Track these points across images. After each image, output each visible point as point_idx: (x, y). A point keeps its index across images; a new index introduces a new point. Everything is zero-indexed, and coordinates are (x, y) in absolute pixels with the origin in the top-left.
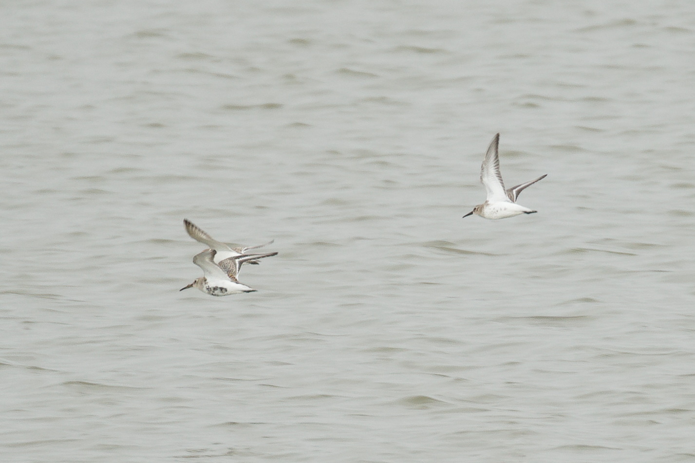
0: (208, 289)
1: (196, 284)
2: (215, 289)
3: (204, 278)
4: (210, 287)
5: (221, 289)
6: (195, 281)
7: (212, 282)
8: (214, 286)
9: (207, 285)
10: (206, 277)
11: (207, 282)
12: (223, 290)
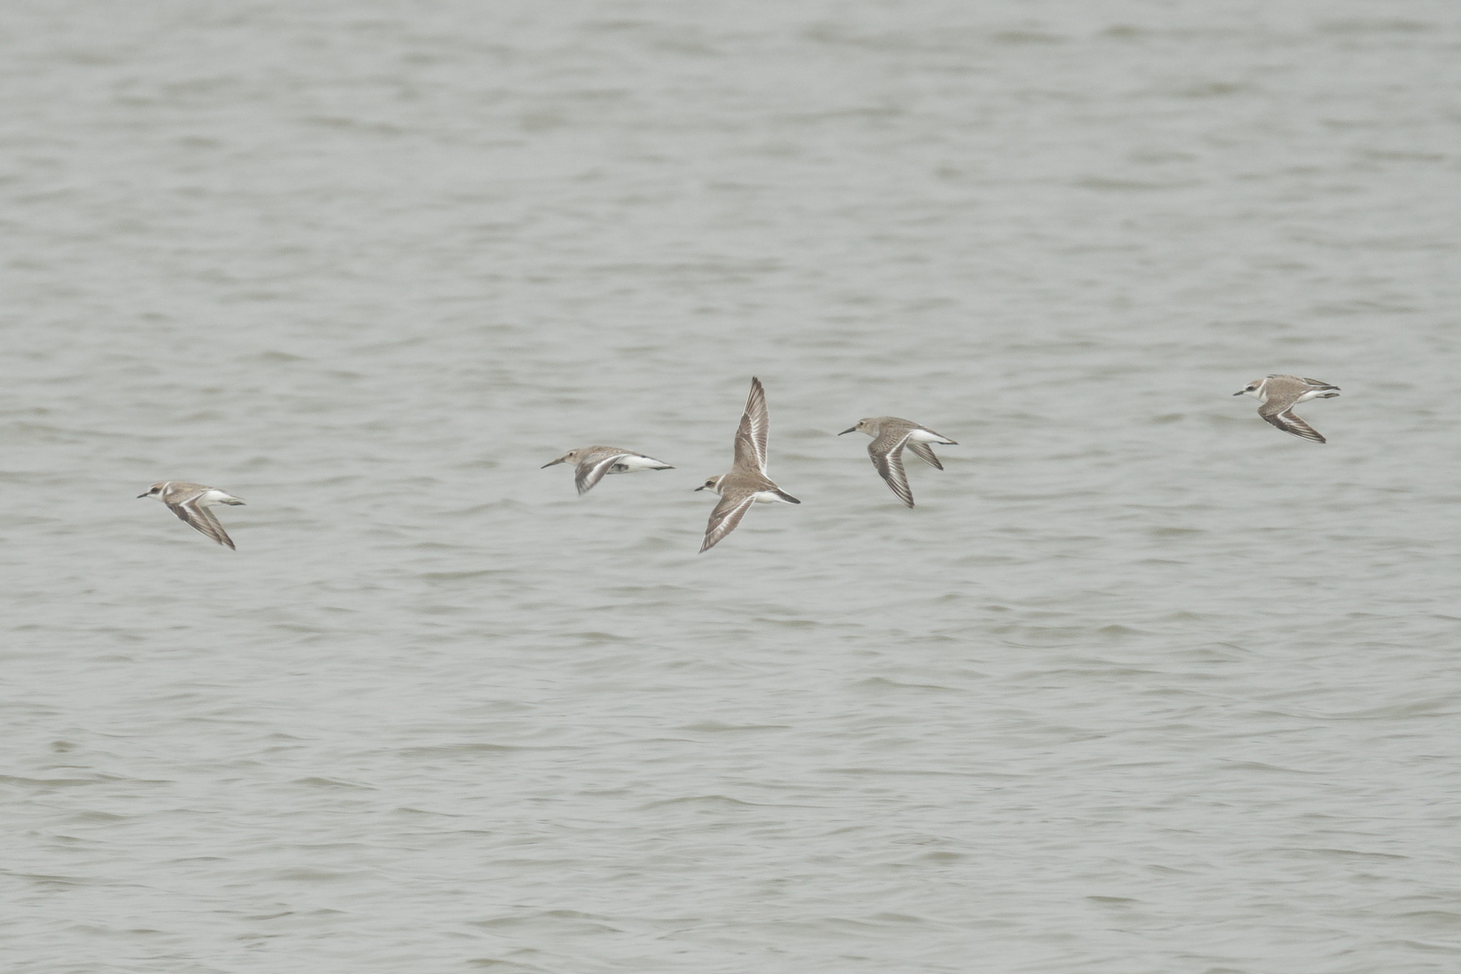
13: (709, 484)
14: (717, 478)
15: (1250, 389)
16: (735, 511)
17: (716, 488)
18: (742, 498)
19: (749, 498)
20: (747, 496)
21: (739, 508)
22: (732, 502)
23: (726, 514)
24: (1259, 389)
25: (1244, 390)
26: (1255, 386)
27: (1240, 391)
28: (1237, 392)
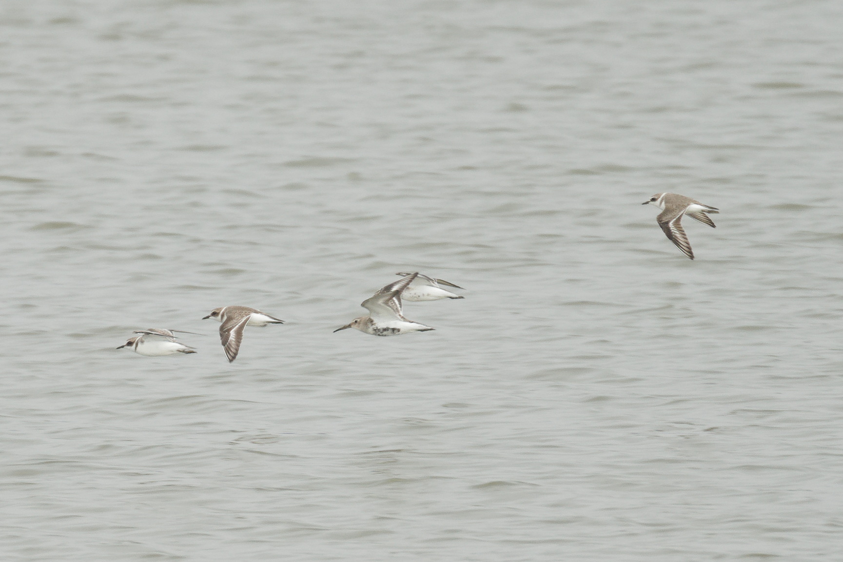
0: (375, 330)
1: (357, 324)
2: (385, 330)
3: (370, 319)
4: (379, 328)
5: (393, 330)
6: (356, 322)
7: (381, 324)
8: (385, 327)
9: (374, 326)
10: (372, 318)
11: (374, 323)
12: (395, 331)
13: (215, 314)
14: (221, 309)
15: (653, 200)
16: (237, 326)
17: (220, 317)
18: (242, 317)
19: (248, 317)
20: (247, 315)
21: (240, 324)
22: (235, 321)
23: (231, 329)
24: (659, 200)
25: (649, 200)
26: (656, 198)
27: (646, 201)
28: (645, 202)
